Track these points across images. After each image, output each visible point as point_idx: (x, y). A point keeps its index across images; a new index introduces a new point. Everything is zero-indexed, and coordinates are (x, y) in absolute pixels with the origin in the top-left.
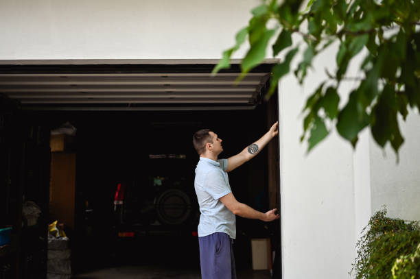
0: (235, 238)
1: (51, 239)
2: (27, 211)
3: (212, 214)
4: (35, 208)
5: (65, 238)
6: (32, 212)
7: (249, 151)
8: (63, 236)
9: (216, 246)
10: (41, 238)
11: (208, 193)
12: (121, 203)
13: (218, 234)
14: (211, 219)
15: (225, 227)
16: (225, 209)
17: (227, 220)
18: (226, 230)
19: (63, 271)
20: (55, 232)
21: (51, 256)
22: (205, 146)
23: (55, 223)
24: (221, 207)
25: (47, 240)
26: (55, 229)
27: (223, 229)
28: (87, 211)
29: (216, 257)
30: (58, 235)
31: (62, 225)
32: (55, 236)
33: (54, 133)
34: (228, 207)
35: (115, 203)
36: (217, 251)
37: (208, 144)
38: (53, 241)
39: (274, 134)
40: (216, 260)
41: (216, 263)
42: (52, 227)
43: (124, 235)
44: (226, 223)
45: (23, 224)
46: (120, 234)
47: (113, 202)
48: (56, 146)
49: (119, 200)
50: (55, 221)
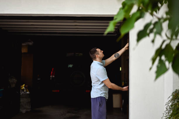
0: (107, 99)
1: (22, 93)
2: (11, 81)
3: (98, 88)
4: (14, 79)
5: (28, 93)
6: (13, 81)
7: (115, 57)
8: (27, 91)
9: (100, 103)
10: (17, 92)
11: (97, 78)
12: (54, 76)
13: (101, 97)
14: (98, 90)
15: (104, 94)
16: (105, 86)
17: (105, 91)
18: (104, 95)
19: (27, 107)
20: (24, 89)
21: (21, 100)
22: (96, 56)
23: (24, 85)
24: (103, 85)
25: (20, 94)
26: (24, 88)
27: (103, 95)
28: (38, 79)
29: (100, 108)
30: (25, 91)
31: (27, 86)
32: (23, 91)
33: (23, 44)
34: (106, 85)
35: (51, 77)
36: (100, 105)
37: (97, 55)
38: (23, 94)
39: (127, 49)
40: (99, 109)
41: (99, 111)
42: (22, 87)
43: (55, 91)
44: (104, 92)
45: (9, 87)
46: (53, 91)
47: (50, 76)
48: (24, 50)
49: (53, 75)
50: (23, 84)
